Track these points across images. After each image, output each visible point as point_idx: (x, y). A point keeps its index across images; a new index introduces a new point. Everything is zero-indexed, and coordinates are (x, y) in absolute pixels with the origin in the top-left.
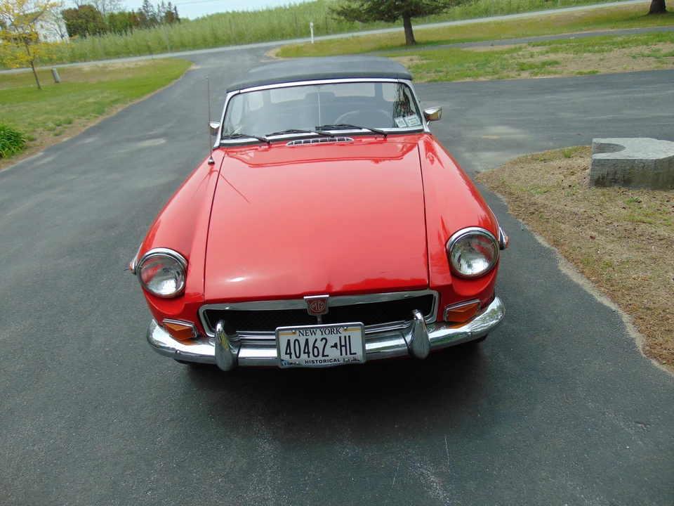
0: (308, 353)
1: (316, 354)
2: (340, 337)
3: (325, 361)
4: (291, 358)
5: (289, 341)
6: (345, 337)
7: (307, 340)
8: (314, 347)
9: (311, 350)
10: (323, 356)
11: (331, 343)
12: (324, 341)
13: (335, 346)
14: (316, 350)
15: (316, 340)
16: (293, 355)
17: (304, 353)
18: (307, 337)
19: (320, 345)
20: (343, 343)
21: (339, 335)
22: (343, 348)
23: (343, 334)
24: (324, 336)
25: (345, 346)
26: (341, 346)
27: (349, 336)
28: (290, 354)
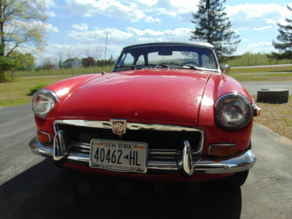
0: (109, 159)
1: (114, 161)
2: (131, 152)
3: (119, 167)
4: (97, 161)
5: (98, 149)
6: (134, 152)
7: (109, 150)
8: (113, 156)
9: (111, 158)
10: (118, 163)
11: (124, 154)
12: (120, 152)
13: (127, 157)
14: (114, 158)
15: (115, 151)
16: (99, 159)
17: (106, 159)
18: (109, 148)
19: (117, 154)
20: (132, 156)
21: (130, 149)
22: (132, 160)
23: (134, 149)
24: (121, 149)
25: (134, 158)
26: (131, 158)
27: (137, 152)
28: (98, 158)
